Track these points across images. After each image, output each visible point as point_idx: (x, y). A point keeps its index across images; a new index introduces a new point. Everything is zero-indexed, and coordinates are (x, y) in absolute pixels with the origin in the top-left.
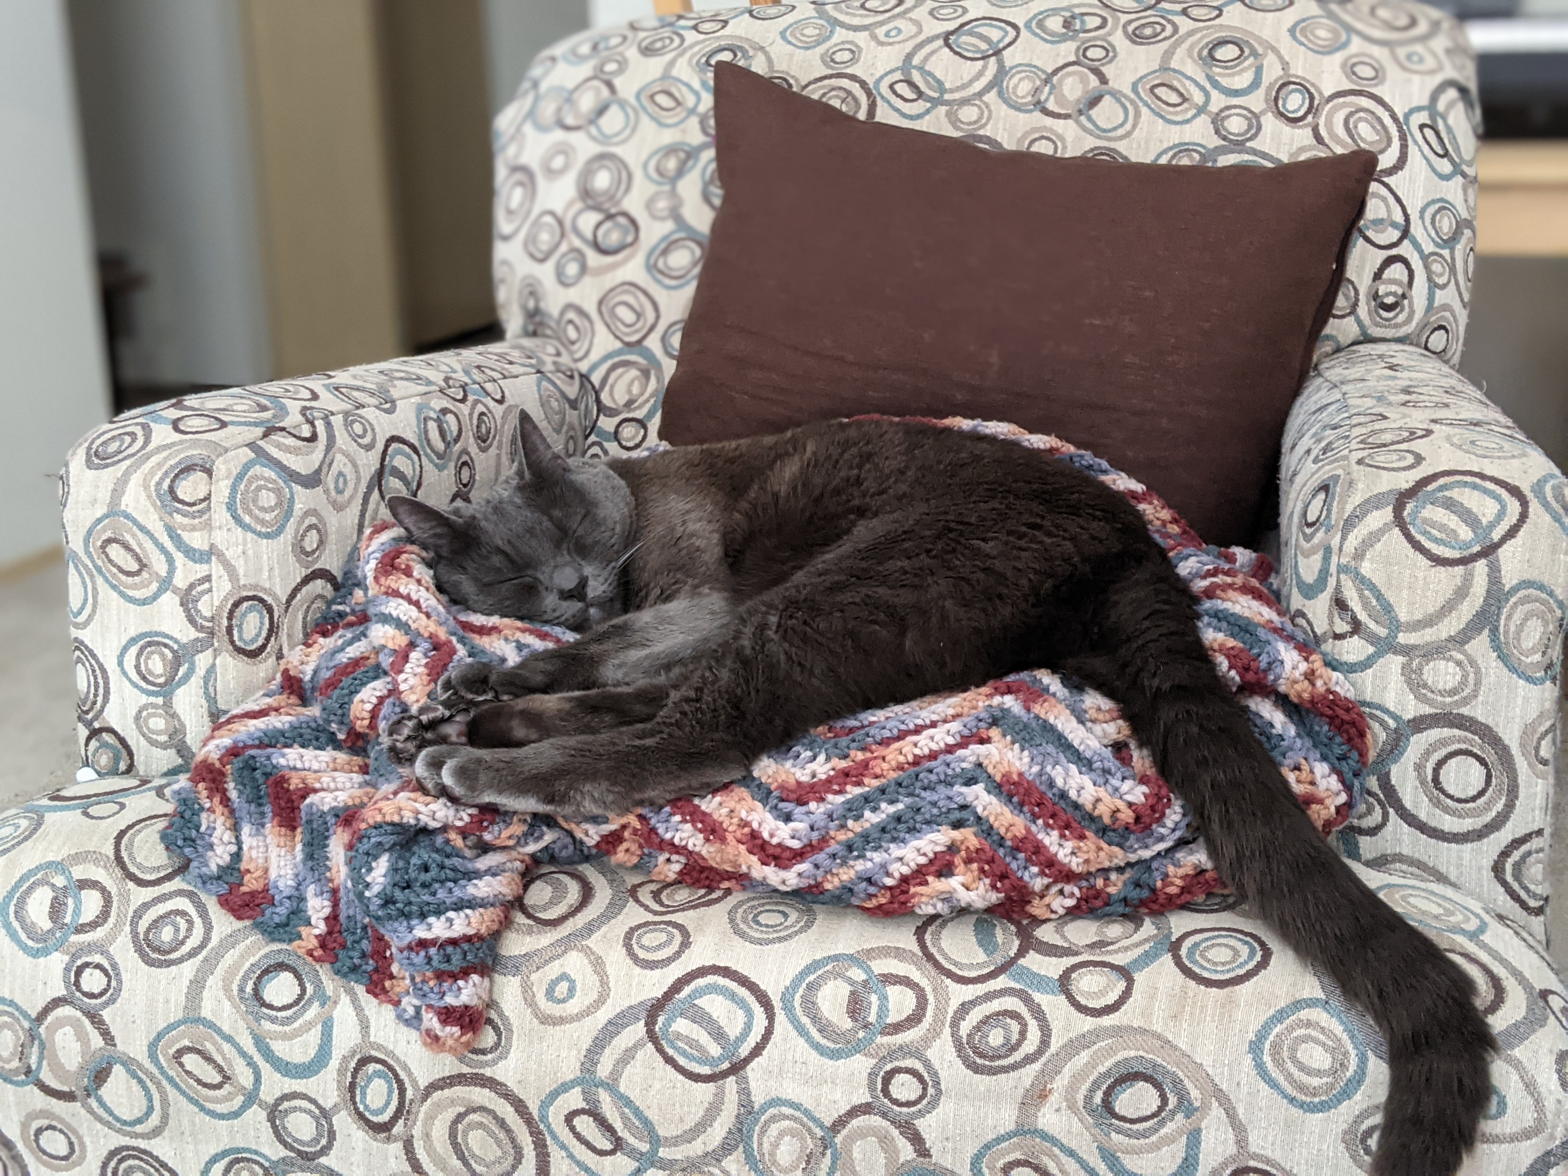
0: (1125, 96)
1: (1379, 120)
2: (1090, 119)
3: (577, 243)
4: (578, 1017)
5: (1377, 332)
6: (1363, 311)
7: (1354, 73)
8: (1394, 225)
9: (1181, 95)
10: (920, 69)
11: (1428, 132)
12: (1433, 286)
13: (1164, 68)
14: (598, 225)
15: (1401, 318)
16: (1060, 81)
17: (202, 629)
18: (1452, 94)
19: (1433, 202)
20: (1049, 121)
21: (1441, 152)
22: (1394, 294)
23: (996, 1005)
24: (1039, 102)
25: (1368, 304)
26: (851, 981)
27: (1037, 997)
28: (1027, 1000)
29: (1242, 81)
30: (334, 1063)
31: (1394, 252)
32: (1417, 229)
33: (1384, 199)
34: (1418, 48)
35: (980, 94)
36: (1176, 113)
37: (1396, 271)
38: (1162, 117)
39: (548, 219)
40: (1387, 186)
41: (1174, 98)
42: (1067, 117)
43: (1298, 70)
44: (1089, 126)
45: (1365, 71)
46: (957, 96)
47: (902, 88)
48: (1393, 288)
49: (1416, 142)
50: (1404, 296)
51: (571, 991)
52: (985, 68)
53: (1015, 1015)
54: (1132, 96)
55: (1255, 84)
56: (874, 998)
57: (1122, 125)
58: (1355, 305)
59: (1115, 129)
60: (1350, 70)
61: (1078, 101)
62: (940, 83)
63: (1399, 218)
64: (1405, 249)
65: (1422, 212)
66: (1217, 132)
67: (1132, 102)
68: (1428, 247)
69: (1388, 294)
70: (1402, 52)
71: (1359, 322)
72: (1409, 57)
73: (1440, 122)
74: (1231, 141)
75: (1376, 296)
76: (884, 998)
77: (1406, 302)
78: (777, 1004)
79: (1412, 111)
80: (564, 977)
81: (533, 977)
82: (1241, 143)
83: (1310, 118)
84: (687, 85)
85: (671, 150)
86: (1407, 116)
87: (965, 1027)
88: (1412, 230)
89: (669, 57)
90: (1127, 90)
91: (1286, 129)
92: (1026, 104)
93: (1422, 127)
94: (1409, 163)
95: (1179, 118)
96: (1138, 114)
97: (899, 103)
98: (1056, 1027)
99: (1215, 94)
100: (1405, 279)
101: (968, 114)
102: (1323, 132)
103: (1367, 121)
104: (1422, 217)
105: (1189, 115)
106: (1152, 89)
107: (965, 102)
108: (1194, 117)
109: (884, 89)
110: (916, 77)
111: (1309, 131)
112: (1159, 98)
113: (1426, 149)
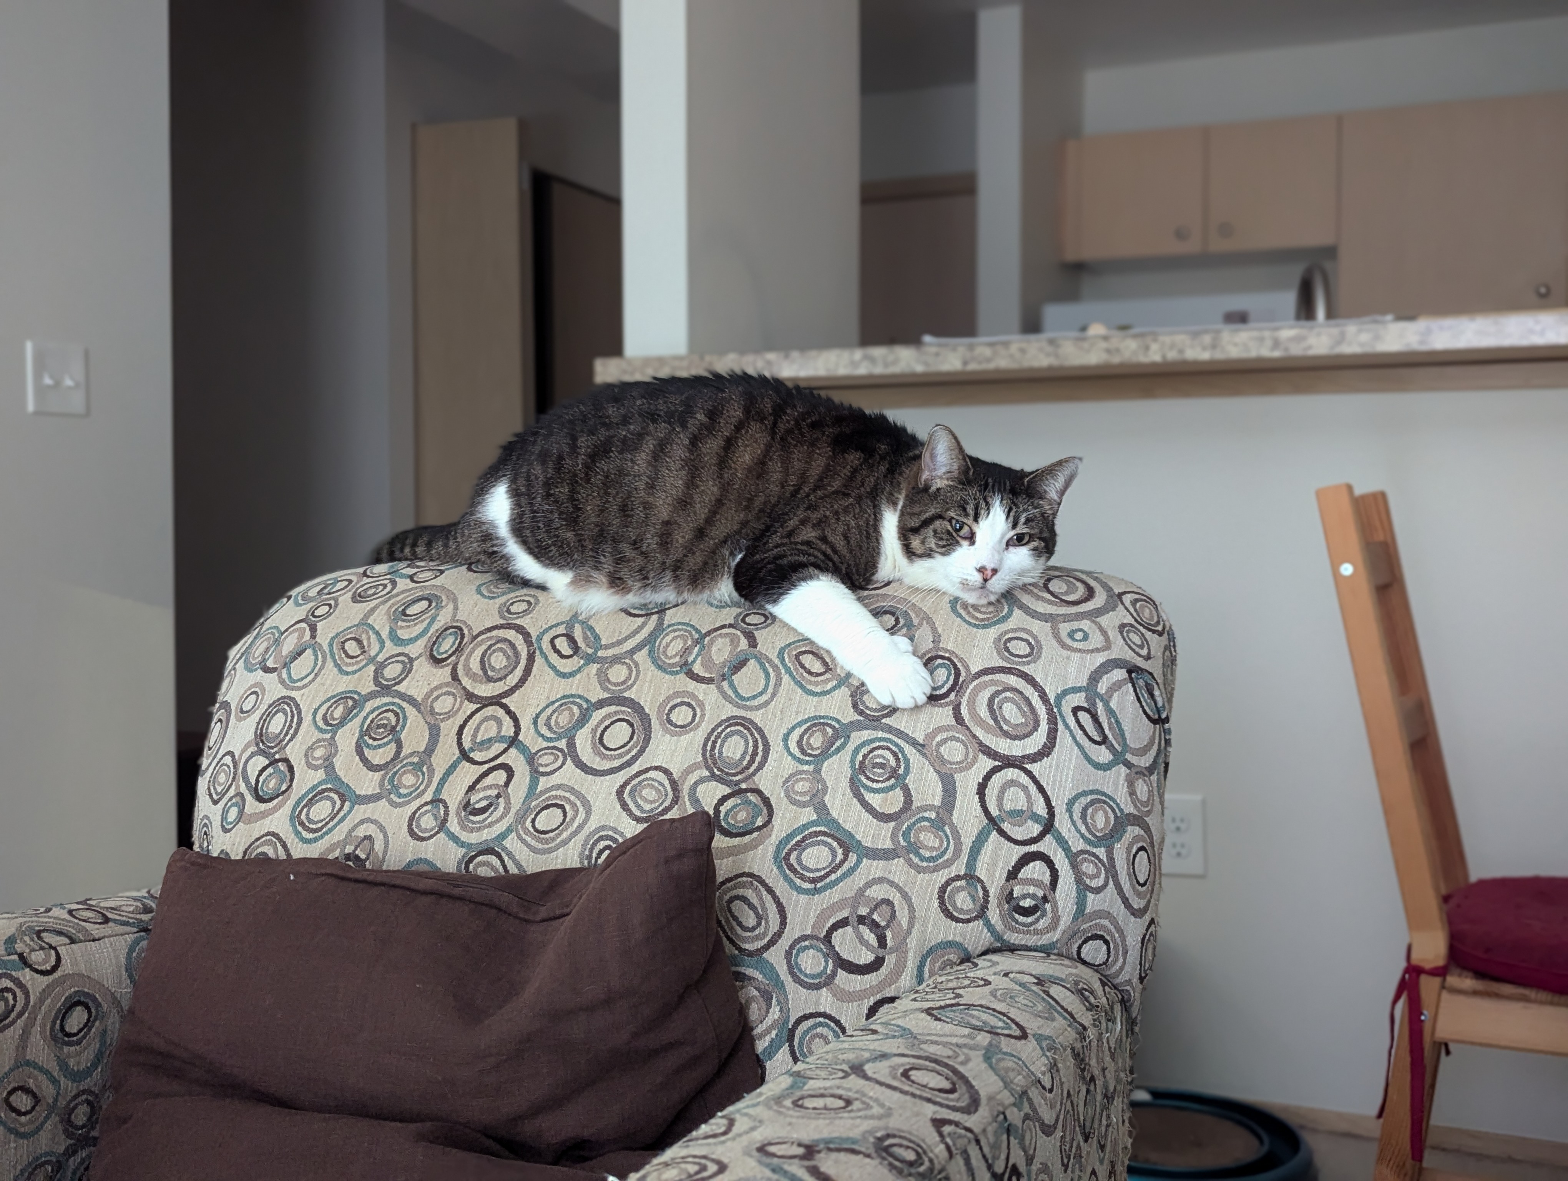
7: (1007, 649)
8: (1035, 818)
33: (1025, 789)
38: (802, 687)
43: (949, 644)
58: (984, 907)
60: (1003, 646)
65: (1071, 804)
66: (855, 706)
69: (1025, 897)
71: (988, 925)
74: (867, 716)
75: (1010, 897)
82: (877, 719)
92: (673, 665)
95: (818, 689)
105: (829, 686)
109: (545, 645)
111: (949, 711)
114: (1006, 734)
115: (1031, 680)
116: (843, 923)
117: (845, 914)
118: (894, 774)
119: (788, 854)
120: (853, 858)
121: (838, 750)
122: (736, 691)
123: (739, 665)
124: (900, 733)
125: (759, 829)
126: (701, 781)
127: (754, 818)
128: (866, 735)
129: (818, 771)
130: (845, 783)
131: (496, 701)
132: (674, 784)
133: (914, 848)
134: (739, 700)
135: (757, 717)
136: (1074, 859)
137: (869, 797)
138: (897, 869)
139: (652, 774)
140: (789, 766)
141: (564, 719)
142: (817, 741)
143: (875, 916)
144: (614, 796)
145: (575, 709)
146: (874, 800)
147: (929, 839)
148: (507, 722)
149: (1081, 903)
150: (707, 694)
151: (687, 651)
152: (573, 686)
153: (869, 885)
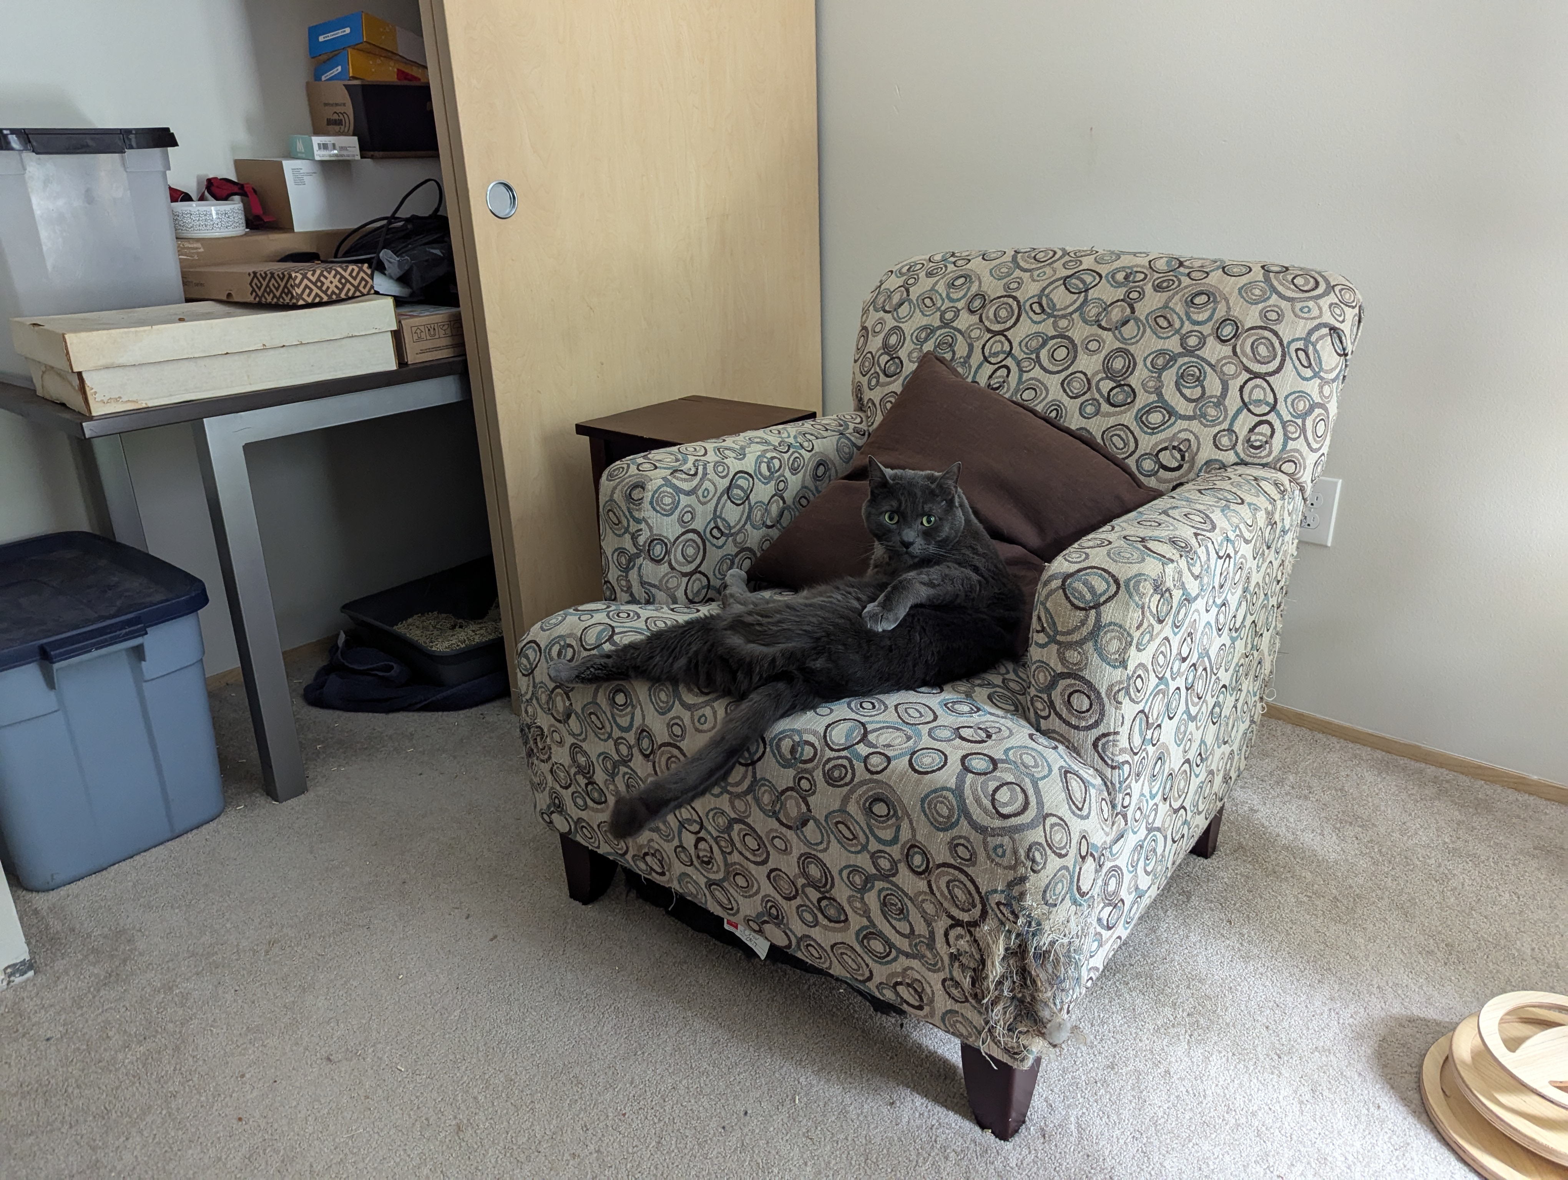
0: (1141, 321)
1: (1272, 344)
2: (1120, 332)
3: (878, 370)
4: (705, 732)
5: (1248, 459)
6: (1239, 448)
7: (1265, 316)
8: (1267, 404)
9: (1169, 322)
10: (1047, 296)
11: (1301, 354)
12: (1287, 438)
13: (1166, 306)
14: (888, 361)
15: (1263, 454)
16: (1112, 309)
17: (637, 549)
18: (1325, 331)
19: (1294, 393)
20: (1100, 331)
21: (1306, 364)
22: (1260, 441)
23: (840, 761)
24: (1098, 321)
25: (1243, 444)
26: (793, 741)
27: (855, 762)
28: (850, 762)
29: (1201, 317)
30: (634, 729)
31: (1264, 418)
32: (1281, 406)
33: (1264, 389)
34: (1311, 304)
35: (1071, 314)
36: (1163, 333)
37: (1265, 429)
38: (1156, 334)
39: (869, 355)
40: (1267, 382)
41: (1165, 324)
42: (1109, 330)
43: (1236, 313)
44: (1119, 336)
45: (1274, 316)
46: (1060, 313)
47: (1036, 307)
48: (1261, 438)
49: (1291, 359)
50: (1266, 442)
51: (705, 722)
52: (1078, 298)
53: (845, 767)
54: (1144, 321)
55: (1210, 319)
56: (800, 749)
57: (1135, 337)
58: (1235, 444)
59: (1131, 339)
60: (1264, 315)
61: (1117, 322)
62: (1054, 305)
63: (1271, 400)
64: (1272, 417)
65: (1287, 397)
66: (1182, 345)
67: (1144, 325)
68: (1287, 417)
69: (1256, 441)
70: (1299, 305)
71: (1237, 454)
72: (1301, 310)
73: (1311, 348)
74: (1187, 350)
75: (1249, 441)
76: (803, 749)
77: (1267, 446)
78: (767, 742)
79: (1293, 341)
80: (704, 715)
81: (695, 713)
82: (1193, 352)
83: (1233, 340)
84: (940, 295)
85: (925, 328)
86: (1289, 343)
87: (827, 767)
88: (1278, 407)
89: (937, 278)
90: (1143, 318)
91: (1219, 346)
92: (1091, 321)
93: (1297, 350)
94: (1283, 370)
95: (1165, 335)
96: (1144, 332)
97: (1031, 314)
98: (857, 774)
99: (1187, 323)
100: (1269, 433)
101: (1063, 323)
102: (1238, 350)
103: (1264, 344)
104: (1286, 401)
105: (1171, 333)
106: (1155, 318)
107: (1064, 317)
108: (1173, 335)
109: (1027, 307)
110: (1044, 302)
111: (1231, 348)
112: (1158, 324)
113: (1297, 363)
114: (1259, 362)
115: (1276, 334)
116: (1165, 449)
117: (1166, 444)
118: (1198, 379)
119: (1142, 416)
120: (1173, 419)
121: (1171, 367)
122: (1122, 336)
123: (1125, 323)
124: (1203, 359)
125: (1129, 404)
126: (1102, 379)
127: (1127, 398)
128: (1186, 359)
129: (1160, 376)
130: (1173, 384)
131: (1001, 333)
132: (1088, 380)
133: (1204, 415)
134: (1124, 340)
135: (1132, 349)
136: (1284, 424)
137: (1185, 391)
138: (1195, 425)
139: (1077, 375)
140: (1146, 373)
141: (1034, 344)
142: (1160, 362)
143: (1181, 447)
144: (1059, 386)
145: (1040, 339)
146: (1187, 392)
147: (1212, 412)
148: (1007, 344)
149: (1285, 444)
150: (1107, 336)
151: (1099, 314)
152: (1040, 328)
153: (1180, 432)
